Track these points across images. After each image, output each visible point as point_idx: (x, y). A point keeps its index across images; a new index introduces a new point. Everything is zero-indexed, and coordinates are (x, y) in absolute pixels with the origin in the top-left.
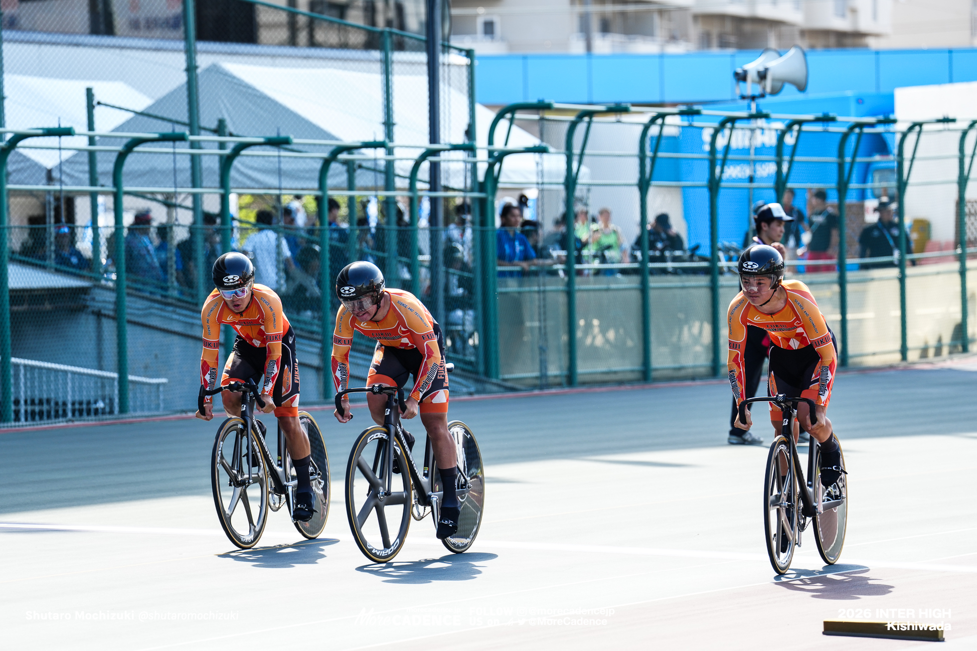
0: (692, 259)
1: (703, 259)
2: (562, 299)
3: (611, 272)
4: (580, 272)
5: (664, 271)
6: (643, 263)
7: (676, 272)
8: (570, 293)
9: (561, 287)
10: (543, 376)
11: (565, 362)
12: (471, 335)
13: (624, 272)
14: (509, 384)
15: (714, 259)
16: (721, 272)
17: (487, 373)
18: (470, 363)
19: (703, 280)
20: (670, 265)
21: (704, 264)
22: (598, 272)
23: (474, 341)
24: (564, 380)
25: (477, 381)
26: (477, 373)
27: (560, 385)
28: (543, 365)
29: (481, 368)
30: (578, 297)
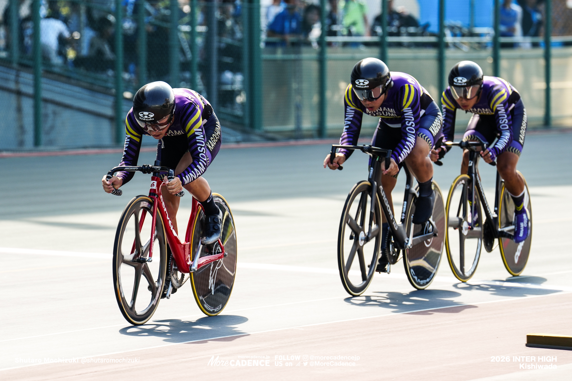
0: (422, 34)
1: (432, 35)
2: (314, 66)
3: (355, 44)
4: (330, 44)
5: (399, 45)
6: (383, 37)
7: (410, 45)
8: (321, 60)
9: (314, 55)
10: (298, 129)
11: (316, 118)
12: (238, 93)
13: (367, 44)
14: (270, 135)
15: (441, 35)
16: (447, 45)
17: (252, 125)
18: (237, 117)
19: (432, 53)
20: (405, 39)
21: (433, 39)
22: (345, 44)
23: (240, 99)
24: (314, 133)
25: (244, 132)
26: (242, 124)
27: (311, 137)
28: (298, 120)
29: (247, 121)
30: (329, 65)
